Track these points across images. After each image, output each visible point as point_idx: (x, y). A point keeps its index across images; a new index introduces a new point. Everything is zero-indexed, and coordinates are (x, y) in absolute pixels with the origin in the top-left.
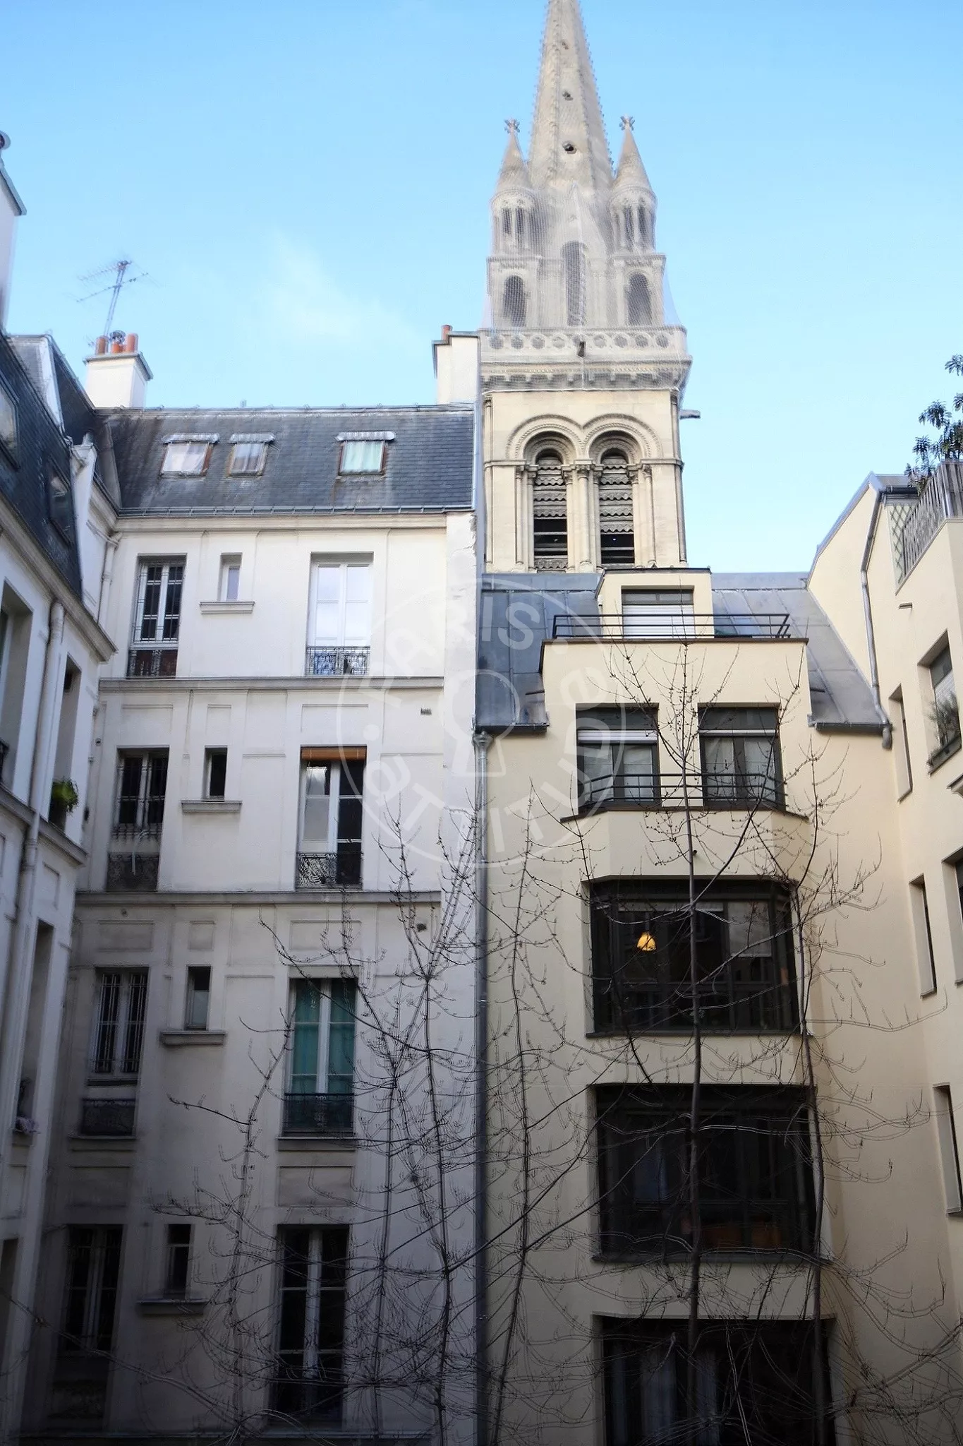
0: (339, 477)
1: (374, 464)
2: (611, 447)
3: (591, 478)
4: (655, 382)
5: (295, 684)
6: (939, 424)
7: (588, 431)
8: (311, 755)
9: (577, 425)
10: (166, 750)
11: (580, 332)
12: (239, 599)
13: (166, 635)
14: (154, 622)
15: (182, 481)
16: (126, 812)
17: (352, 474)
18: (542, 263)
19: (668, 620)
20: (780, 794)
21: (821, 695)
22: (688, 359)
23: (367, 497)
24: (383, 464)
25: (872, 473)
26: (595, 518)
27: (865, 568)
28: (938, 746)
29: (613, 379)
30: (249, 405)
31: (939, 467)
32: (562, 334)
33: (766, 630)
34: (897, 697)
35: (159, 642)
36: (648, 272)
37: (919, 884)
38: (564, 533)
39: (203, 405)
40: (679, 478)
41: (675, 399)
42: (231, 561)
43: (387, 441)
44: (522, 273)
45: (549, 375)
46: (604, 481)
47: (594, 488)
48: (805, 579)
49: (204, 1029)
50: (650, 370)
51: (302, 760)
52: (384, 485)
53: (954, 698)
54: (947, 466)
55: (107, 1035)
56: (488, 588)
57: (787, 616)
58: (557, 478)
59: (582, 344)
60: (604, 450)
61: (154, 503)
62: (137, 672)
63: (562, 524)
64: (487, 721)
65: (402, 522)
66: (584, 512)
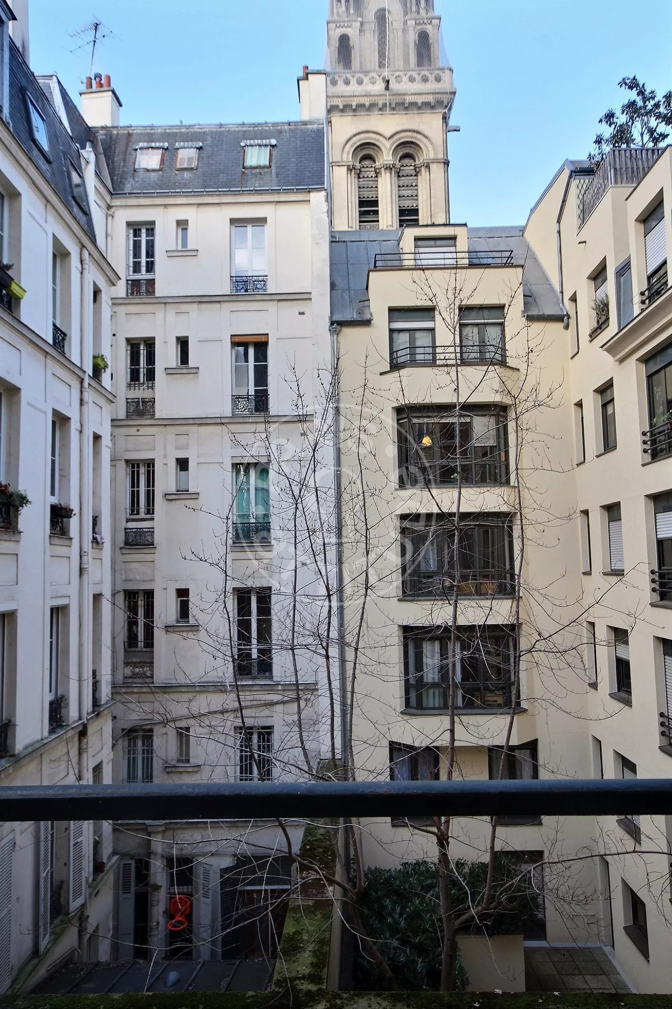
0: (243, 170)
1: (265, 161)
2: (405, 152)
3: (393, 172)
4: (433, 107)
5: (226, 298)
6: (610, 125)
7: (391, 141)
8: (237, 339)
9: (384, 137)
10: (154, 338)
11: (386, 73)
12: (189, 248)
13: (148, 271)
14: (140, 262)
15: (148, 174)
16: (134, 376)
17: (252, 168)
18: (362, 24)
19: (442, 256)
20: (504, 356)
21: (529, 298)
22: (453, 91)
23: (261, 182)
24: (270, 161)
25: (567, 160)
26: (395, 198)
27: (559, 221)
28: (596, 325)
29: (406, 105)
30: (184, 123)
31: (609, 152)
32: (374, 75)
33: (499, 261)
34: (574, 299)
35: (143, 275)
36: (429, 29)
37: (579, 405)
38: (376, 209)
39: (156, 123)
40: (446, 171)
41: (445, 119)
42: (182, 225)
43: (271, 146)
44: (349, 32)
45: (367, 104)
46: (401, 174)
47: (394, 178)
48: (523, 230)
49: (188, 491)
50: (430, 99)
51: (232, 343)
52: (271, 175)
53: (607, 296)
54: (614, 151)
55: (135, 497)
56: (334, 240)
57: (512, 251)
58: (372, 173)
59: (388, 82)
60: (401, 154)
61: (133, 188)
62: (132, 294)
63: (375, 203)
64: (337, 317)
65: (283, 197)
66: (389, 194)
